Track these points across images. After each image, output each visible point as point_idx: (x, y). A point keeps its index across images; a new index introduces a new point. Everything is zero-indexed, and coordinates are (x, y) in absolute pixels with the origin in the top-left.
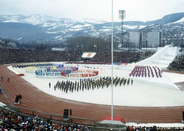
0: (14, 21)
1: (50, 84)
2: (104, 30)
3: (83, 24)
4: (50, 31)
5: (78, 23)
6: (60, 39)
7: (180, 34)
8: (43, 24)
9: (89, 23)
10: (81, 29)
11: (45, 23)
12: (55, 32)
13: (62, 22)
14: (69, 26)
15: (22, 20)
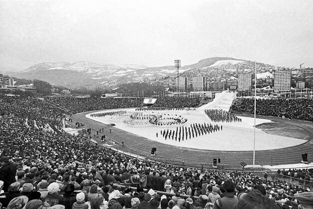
0: (59, 68)
1: (157, 134)
2: (146, 75)
3: (125, 70)
4: (96, 77)
5: (121, 69)
6: (106, 84)
7: (217, 77)
8: (88, 70)
9: (131, 69)
10: (124, 75)
11: (90, 70)
12: (99, 78)
13: (106, 68)
14: (113, 71)
15: (67, 67)
